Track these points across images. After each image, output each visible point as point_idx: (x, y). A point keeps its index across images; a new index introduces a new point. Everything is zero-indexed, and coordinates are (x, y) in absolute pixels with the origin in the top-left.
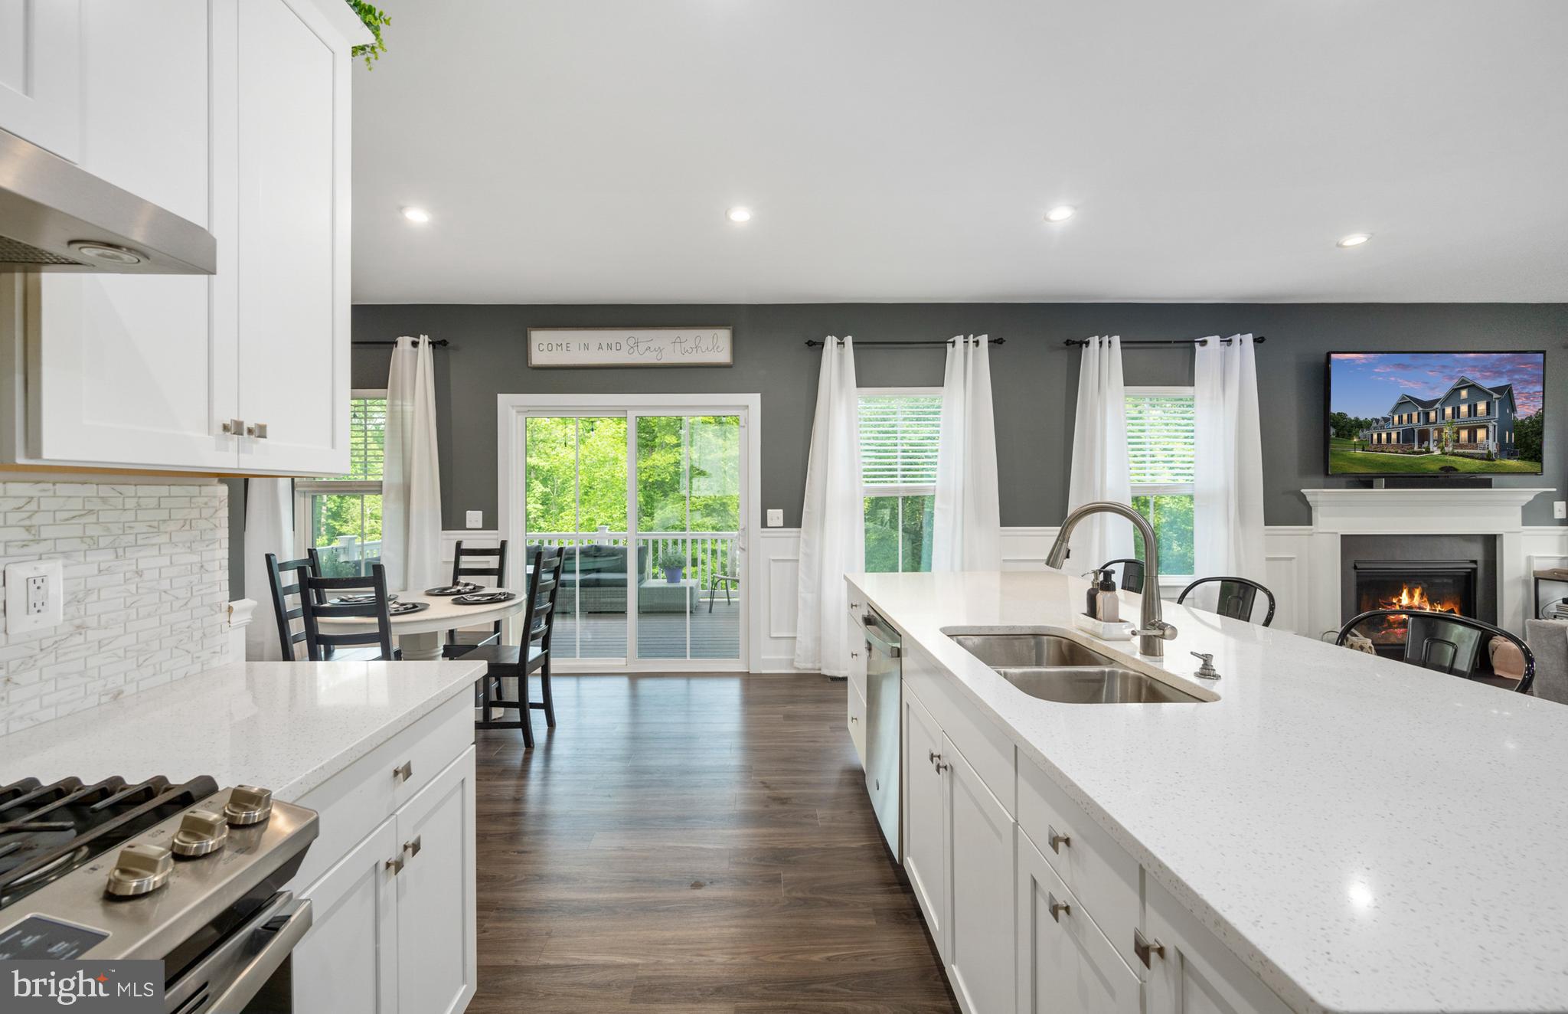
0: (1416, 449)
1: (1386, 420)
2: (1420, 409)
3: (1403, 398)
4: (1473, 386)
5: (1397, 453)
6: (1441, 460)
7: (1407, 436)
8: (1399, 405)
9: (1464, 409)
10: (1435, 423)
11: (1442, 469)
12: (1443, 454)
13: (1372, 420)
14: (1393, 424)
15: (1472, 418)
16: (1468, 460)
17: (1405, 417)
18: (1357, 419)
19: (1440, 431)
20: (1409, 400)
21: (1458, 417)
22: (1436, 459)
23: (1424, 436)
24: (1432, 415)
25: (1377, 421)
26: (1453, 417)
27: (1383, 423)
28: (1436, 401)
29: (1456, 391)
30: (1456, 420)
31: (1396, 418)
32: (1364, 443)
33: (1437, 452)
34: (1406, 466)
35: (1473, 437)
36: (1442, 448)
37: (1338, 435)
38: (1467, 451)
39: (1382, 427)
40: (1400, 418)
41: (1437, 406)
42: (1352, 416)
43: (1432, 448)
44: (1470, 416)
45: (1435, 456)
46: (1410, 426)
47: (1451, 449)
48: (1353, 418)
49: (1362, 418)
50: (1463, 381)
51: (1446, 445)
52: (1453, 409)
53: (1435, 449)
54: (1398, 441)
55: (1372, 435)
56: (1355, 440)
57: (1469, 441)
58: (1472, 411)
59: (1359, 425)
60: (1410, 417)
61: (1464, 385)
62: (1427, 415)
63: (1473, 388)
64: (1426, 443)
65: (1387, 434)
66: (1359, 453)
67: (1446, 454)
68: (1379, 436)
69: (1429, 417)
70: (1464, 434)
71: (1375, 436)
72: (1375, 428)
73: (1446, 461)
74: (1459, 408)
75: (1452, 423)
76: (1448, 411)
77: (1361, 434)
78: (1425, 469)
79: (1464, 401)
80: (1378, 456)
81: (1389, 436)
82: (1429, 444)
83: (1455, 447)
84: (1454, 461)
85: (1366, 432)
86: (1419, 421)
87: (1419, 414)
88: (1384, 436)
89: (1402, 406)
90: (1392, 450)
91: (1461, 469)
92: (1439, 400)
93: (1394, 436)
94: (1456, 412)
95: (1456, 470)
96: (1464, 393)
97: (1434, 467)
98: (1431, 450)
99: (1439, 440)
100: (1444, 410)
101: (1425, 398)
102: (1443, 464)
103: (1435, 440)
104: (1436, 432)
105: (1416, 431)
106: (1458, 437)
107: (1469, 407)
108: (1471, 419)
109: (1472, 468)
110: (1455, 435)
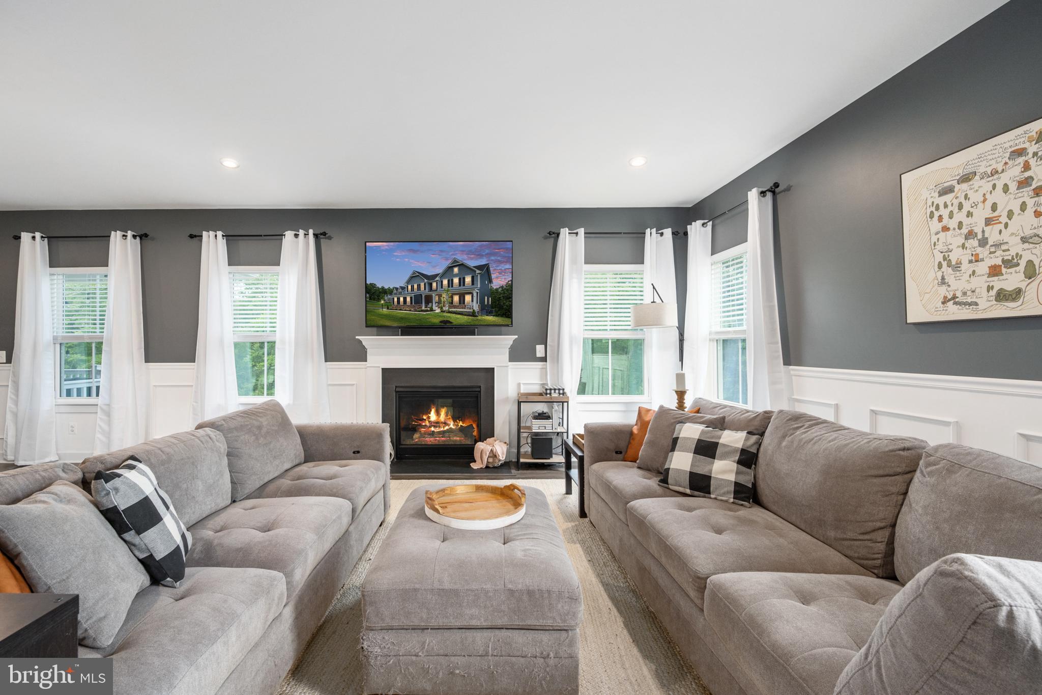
0: (423, 308)
1: (403, 288)
2: (426, 281)
3: (414, 273)
4: (462, 265)
5: (410, 311)
6: (440, 316)
7: (417, 299)
8: (412, 278)
9: (456, 280)
10: (436, 290)
11: (441, 322)
12: (442, 311)
13: (393, 288)
14: (408, 291)
15: (462, 287)
16: (459, 316)
17: (416, 286)
18: (383, 288)
19: (440, 296)
20: (418, 274)
21: (452, 286)
22: (437, 315)
23: (429, 299)
24: (434, 285)
25: (397, 289)
26: (449, 286)
27: (400, 290)
28: (437, 275)
29: (450, 268)
30: (450, 288)
31: (410, 287)
32: (388, 304)
33: (438, 311)
34: (417, 320)
35: (462, 300)
36: (442, 308)
37: (370, 299)
38: (458, 310)
39: (400, 293)
40: (412, 287)
41: (437, 278)
42: (379, 285)
43: (434, 308)
44: (460, 285)
45: (437, 313)
46: (419, 293)
47: (447, 309)
48: (380, 287)
49: (386, 287)
50: (455, 261)
51: (444, 306)
52: (449, 281)
53: (437, 308)
54: (411, 303)
55: (393, 299)
56: (382, 302)
57: (460, 303)
58: (462, 281)
59: (385, 292)
60: (419, 286)
61: (456, 263)
62: (431, 285)
63: (462, 266)
64: (430, 304)
65: (404, 298)
66: (385, 311)
67: (444, 312)
68: (398, 299)
69: (432, 287)
70: (456, 298)
71: (396, 299)
72: (396, 294)
73: (444, 316)
74: (452, 280)
75: (448, 291)
76: (445, 282)
77: (386, 298)
78: (429, 322)
79: (456, 276)
80: (398, 313)
81: (405, 299)
82: (432, 305)
83: (450, 307)
84: (450, 317)
85: (389, 297)
86: (425, 289)
87: (425, 284)
88: (402, 299)
89: (413, 279)
90: (408, 309)
91: (455, 322)
92: (439, 274)
93: (408, 299)
94: (451, 283)
95: (451, 323)
96: (456, 270)
97: (436, 321)
98: (434, 309)
99: (439, 302)
100: (442, 282)
101: (429, 274)
102: (441, 319)
103: (436, 303)
104: (437, 296)
105: (423, 296)
106: (452, 300)
107: (460, 279)
108: (460, 288)
109: (462, 322)
110: (450, 299)
